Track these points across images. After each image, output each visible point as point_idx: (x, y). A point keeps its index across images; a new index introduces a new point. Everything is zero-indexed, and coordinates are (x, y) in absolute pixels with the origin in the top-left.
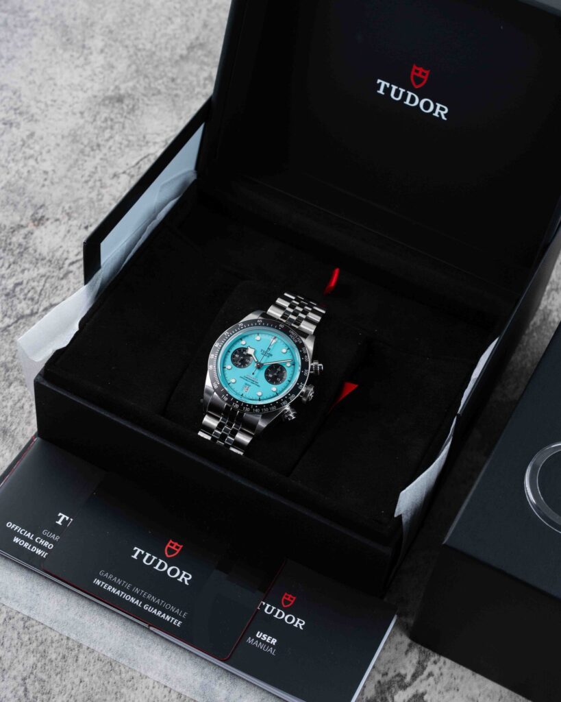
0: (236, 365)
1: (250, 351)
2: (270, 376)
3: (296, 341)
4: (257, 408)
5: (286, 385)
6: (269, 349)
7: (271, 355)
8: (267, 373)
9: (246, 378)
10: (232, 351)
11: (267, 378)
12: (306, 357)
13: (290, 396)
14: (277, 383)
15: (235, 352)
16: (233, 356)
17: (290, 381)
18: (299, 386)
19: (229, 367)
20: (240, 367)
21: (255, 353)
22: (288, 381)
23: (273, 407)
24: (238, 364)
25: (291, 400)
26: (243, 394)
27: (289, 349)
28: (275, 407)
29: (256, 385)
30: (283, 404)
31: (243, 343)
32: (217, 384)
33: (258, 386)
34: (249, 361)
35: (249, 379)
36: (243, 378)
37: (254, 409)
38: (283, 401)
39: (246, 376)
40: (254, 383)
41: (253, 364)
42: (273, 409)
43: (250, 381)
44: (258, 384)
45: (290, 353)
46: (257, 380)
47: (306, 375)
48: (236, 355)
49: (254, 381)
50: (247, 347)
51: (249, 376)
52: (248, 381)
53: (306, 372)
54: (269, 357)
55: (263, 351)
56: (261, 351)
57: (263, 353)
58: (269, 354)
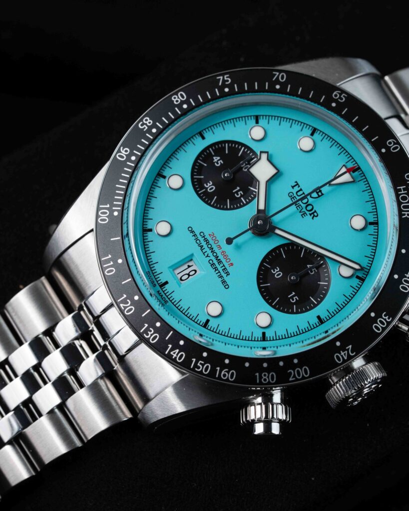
0: (198, 185)
1: (262, 171)
2: (277, 273)
4: (181, 349)
5: (303, 326)
6: (318, 190)
7: (314, 214)
8: (271, 259)
9: (204, 241)
11: (263, 275)
13: (294, 367)
14: (284, 306)
15: (218, 147)
16: (205, 155)
17: (321, 321)
18: (338, 350)
19: (175, 182)
20: (206, 197)
22: (319, 317)
23: (228, 372)
24: (207, 188)
25: (291, 379)
26: (166, 283)
27: (376, 223)
28: (233, 373)
29: (221, 277)
30: (261, 377)
31: (257, 133)
32: (112, 211)
33: (224, 282)
34: (242, 196)
35: (211, 249)
36: (195, 235)
37: (170, 346)
38: (268, 370)
39: (207, 237)
40: (216, 269)
41: (247, 213)
42: (224, 375)
43: (207, 256)
44: (226, 279)
45: (371, 241)
46: (232, 264)
47: (378, 329)
48: (215, 156)
49: (220, 262)
50: (261, 152)
51: (216, 241)
52: (204, 251)
53: (385, 318)
54: (304, 214)
55: (299, 189)
56: (293, 187)
57: (295, 195)
58: (309, 208)
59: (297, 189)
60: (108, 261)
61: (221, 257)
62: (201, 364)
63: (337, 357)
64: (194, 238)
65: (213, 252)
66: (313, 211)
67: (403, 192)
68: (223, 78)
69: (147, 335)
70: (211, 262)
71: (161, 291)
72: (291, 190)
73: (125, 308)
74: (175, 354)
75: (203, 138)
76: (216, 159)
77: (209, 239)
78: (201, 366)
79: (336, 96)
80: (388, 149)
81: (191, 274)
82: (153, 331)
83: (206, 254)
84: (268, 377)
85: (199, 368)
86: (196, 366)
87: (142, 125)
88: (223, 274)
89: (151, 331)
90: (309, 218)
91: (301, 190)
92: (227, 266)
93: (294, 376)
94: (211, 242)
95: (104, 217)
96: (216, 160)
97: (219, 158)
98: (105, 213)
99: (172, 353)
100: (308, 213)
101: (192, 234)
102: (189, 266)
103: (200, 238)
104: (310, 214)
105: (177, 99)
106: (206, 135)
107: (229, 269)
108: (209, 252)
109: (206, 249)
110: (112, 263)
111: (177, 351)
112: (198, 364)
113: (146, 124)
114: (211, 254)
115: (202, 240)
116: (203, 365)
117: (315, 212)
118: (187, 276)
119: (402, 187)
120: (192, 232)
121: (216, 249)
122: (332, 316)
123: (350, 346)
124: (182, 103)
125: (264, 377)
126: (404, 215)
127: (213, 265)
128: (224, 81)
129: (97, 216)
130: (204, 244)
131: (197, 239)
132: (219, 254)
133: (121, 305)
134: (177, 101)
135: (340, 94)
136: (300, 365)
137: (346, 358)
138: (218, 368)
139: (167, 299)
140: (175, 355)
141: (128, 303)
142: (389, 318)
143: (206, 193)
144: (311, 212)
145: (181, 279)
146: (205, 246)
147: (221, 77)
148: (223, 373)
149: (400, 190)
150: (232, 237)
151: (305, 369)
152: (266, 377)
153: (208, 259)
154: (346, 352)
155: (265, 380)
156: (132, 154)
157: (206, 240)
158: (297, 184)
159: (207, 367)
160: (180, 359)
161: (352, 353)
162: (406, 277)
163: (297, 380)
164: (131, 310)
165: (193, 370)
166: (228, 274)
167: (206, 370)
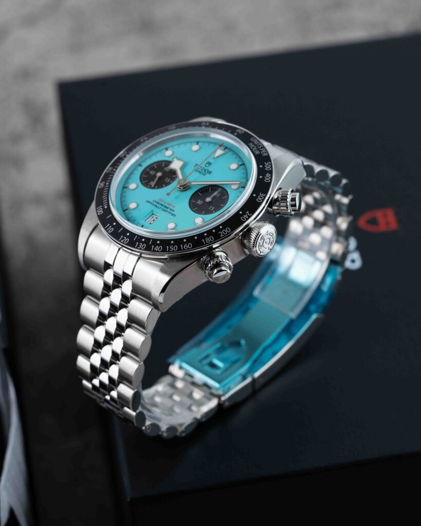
0: (146, 185)
1: (176, 165)
2: (199, 202)
3: (257, 152)
4: (159, 245)
5: (219, 215)
7: (210, 172)
8: (194, 197)
10: (145, 165)
12: (268, 175)
13: (221, 230)
14: (208, 212)
15: (150, 167)
16: (145, 172)
18: (242, 215)
19: (132, 186)
20: (152, 187)
21: (182, 168)
23: (187, 245)
24: (150, 185)
25: (221, 236)
26: (143, 226)
27: (244, 164)
28: (190, 245)
30: (205, 241)
31: (169, 153)
32: (103, 207)
33: (172, 215)
34: (170, 180)
35: (161, 205)
36: (151, 203)
37: (153, 246)
38: (208, 236)
39: (157, 201)
40: (167, 211)
41: (174, 184)
42: (186, 247)
43: (160, 208)
44: (173, 213)
45: (243, 171)
46: (174, 207)
47: (260, 200)
48: (150, 170)
49: (167, 208)
50: (173, 159)
51: (163, 201)
53: (262, 195)
54: (205, 174)
55: (199, 166)
56: (195, 167)
57: (197, 169)
58: (206, 171)
59: (197, 166)
60: (108, 227)
61: (167, 206)
63: (242, 218)
65: (163, 205)
67: (252, 145)
69: (140, 247)
72: (195, 168)
73: (124, 241)
74: (157, 248)
75: (141, 166)
76: (151, 172)
77: (159, 201)
82: (142, 244)
86: (169, 249)
87: (108, 171)
88: (171, 212)
90: (208, 175)
92: (171, 208)
93: (223, 234)
94: (161, 202)
98: (100, 210)
99: (155, 249)
102: (153, 217)
103: (153, 203)
104: (208, 173)
106: (142, 164)
107: (173, 209)
108: (161, 206)
109: (159, 206)
110: (111, 227)
112: (171, 248)
113: (110, 170)
115: (155, 203)
116: (173, 247)
118: (153, 221)
120: (149, 202)
121: (163, 203)
123: (248, 212)
127: (164, 210)
129: (97, 213)
130: (157, 204)
133: (122, 241)
136: (224, 228)
137: (247, 217)
138: (182, 245)
141: (125, 239)
142: (264, 195)
145: (150, 223)
149: (250, 145)
150: (169, 192)
151: (227, 229)
152: (208, 240)
154: (246, 215)
155: (208, 241)
156: (106, 182)
159: (176, 247)
160: (160, 250)
161: (250, 214)
162: (266, 176)
163: (225, 235)
164: (127, 240)
165: (169, 251)
166: (173, 211)
167: (175, 249)
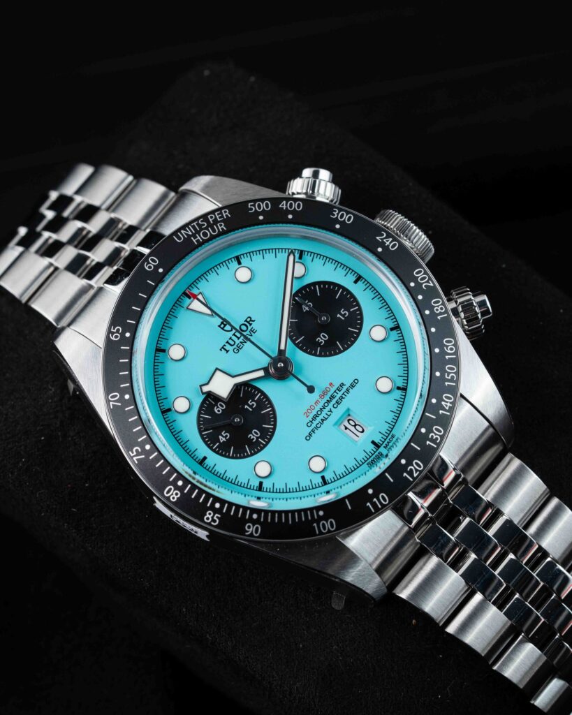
0: (256, 448)
1: (222, 387)
3: (221, 227)
4: (440, 400)
5: (369, 294)
7: (249, 321)
8: (310, 346)
9: (316, 421)
11: (330, 349)
12: (283, 205)
13: (418, 285)
14: (356, 320)
15: (210, 441)
16: (223, 451)
17: (359, 279)
18: (386, 248)
19: (263, 469)
20: (268, 435)
22: (356, 282)
23: (447, 347)
24: (257, 438)
25: (432, 285)
26: (373, 442)
27: (238, 258)
28: (447, 342)
29: (348, 391)
30: (441, 314)
31: (181, 405)
33: (352, 386)
34: (253, 400)
35: (321, 410)
36: (313, 431)
37: (441, 412)
38: (431, 309)
39: (310, 418)
40: (341, 398)
41: (272, 389)
42: (451, 349)
43: (331, 411)
44: (348, 385)
45: (257, 256)
46: (331, 384)
47: (350, 218)
48: (219, 441)
49: (332, 397)
50: (203, 393)
51: (311, 407)
52: (326, 416)
53: (336, 214)
55: (227, 344)
56: (227, 351)
57: (235, 346)
58: (244, 328)
59: (228, 347)
60: (374, 505)
61: (327, 398)
62: (448, 376)
63: (393, 247)
64: (316, 431)
65: (324, 407)
66: (246, 323)
67: (199, 238)
68: (135, 456)
69: (437, 439)
70: (335, 406)
71: (384, 445)
72: (231, 351)
73: (417, 470)
74: (446, 405)
75: (205, 458)
76: (222, 439)
77: (311, 416)
78: (450, 375)
79: (116, 337)
80: (156, 268)
81: (353, 424)
82: (432, 434)
83: (329, 413)
84: (438, 306)
85: (453, 377)
86: (452, 380)
87: (215, 521)
88: (344, 390)
89: (432, 436)
90: (254, 325)
91: (227, 342)
92: (333, 390)
93: (427, 282)
94: (314, 412)
95: (328, 525)
96: (224, 439)
97: (220, 437)
98: (323, 525)
99: (447, 408)
100: (250, 328)
101: (313, 434)
102: (346, 428)
103: (314, 425)
104: (251, 324)
105: (174, 495)
106: (201, 457)
107: (337, 385)
108: (325, 411)
109: (324, 414)
110: (375, 500)
111: (443, 403)
112: (449, 378)
113: (212, 517)
114: (328, 409)
115: (315, 423)
116: (449, 373)
117: (246, 321)
118: (357, 427)
119: (194, 241)
120: (310, 435)
121: (320, 406)
122: (350, 270)
123: (378, 238)
124: (177, 488)
125: (440, 310)
126: (222, 229)
127: (338, 403)
128: (138, 454)
130: (319, 419)
131: (317, 428)
132: (325, 400)
133: (415, 475)
134: (177, 494)
135: (113, 333)
136: (415, 279)
137: (391, 239)
138: (447, 357)
139: (390, 436)
140: (448, 404)
141: (411, 469)
142: (335, 211)
143: (262, 437)
144: (248, 325)
145: (363, 431)
146: (321, 417)
147: (135, 458)
148: (450, 352)
149: (198, 241)
151: (417, 273)
153: (333, 409)
154: (385, 240)
156: (251, 520)
157: (314, 418)
158: (223, 348)
159: (449, 368)
160: (450, 398)
161: (383, 235)
162: (287, 208)
164: (417, 464)
166: (342, 385)
167: (453, 369)
